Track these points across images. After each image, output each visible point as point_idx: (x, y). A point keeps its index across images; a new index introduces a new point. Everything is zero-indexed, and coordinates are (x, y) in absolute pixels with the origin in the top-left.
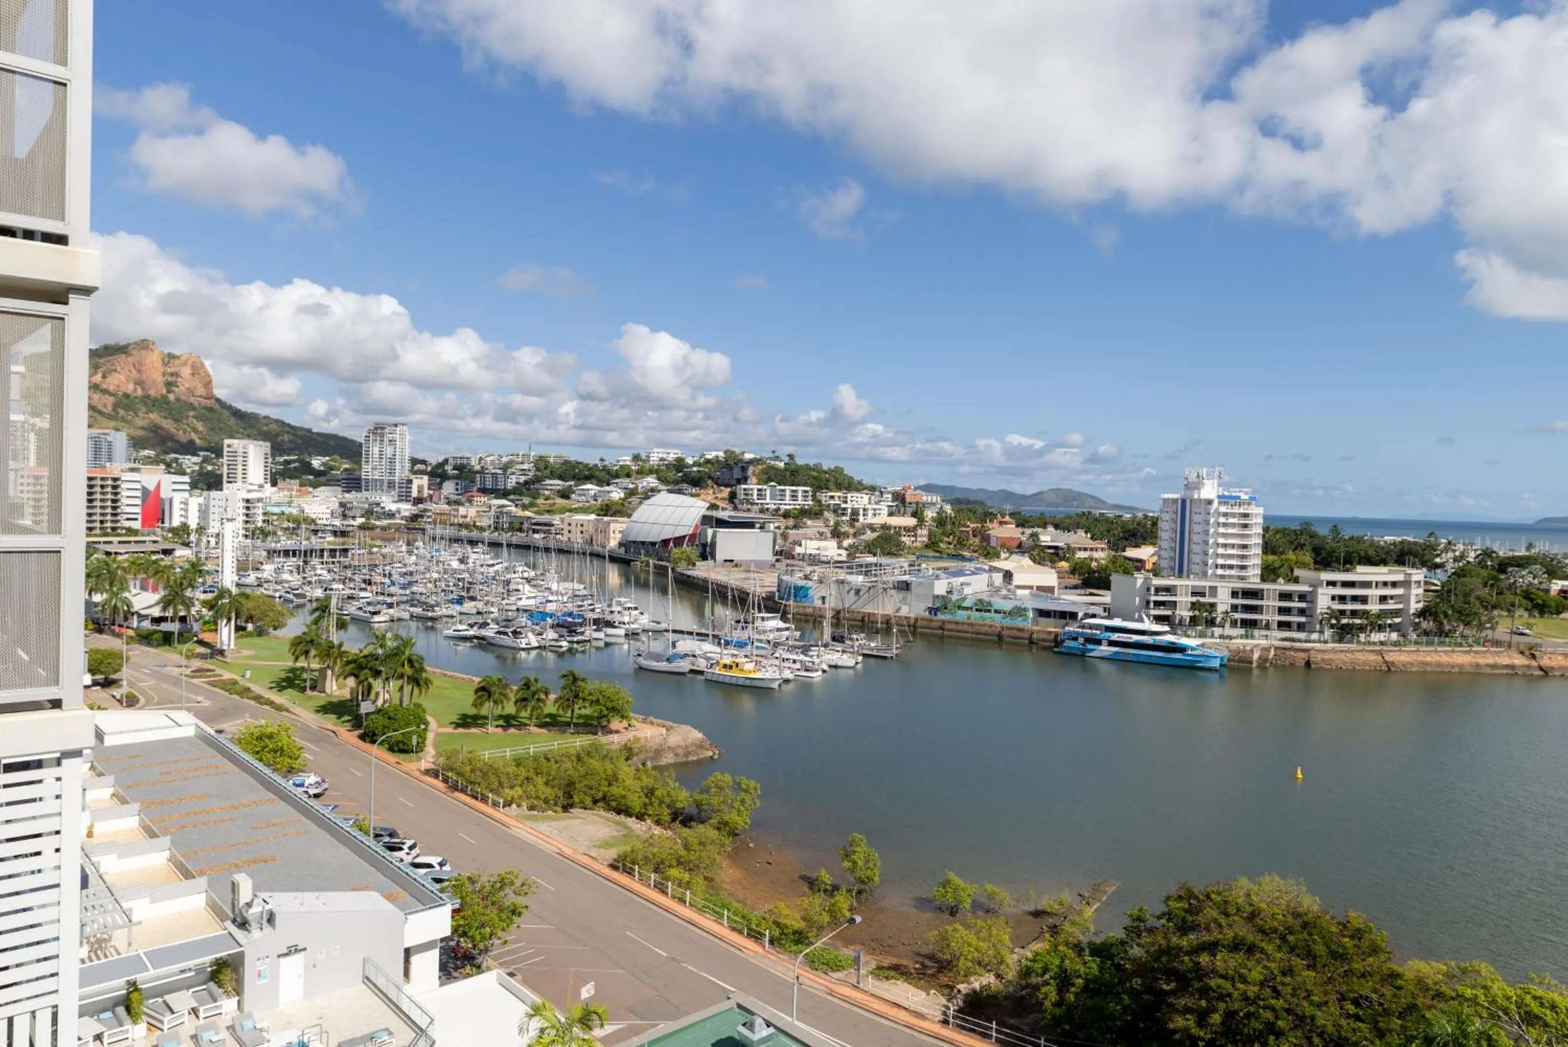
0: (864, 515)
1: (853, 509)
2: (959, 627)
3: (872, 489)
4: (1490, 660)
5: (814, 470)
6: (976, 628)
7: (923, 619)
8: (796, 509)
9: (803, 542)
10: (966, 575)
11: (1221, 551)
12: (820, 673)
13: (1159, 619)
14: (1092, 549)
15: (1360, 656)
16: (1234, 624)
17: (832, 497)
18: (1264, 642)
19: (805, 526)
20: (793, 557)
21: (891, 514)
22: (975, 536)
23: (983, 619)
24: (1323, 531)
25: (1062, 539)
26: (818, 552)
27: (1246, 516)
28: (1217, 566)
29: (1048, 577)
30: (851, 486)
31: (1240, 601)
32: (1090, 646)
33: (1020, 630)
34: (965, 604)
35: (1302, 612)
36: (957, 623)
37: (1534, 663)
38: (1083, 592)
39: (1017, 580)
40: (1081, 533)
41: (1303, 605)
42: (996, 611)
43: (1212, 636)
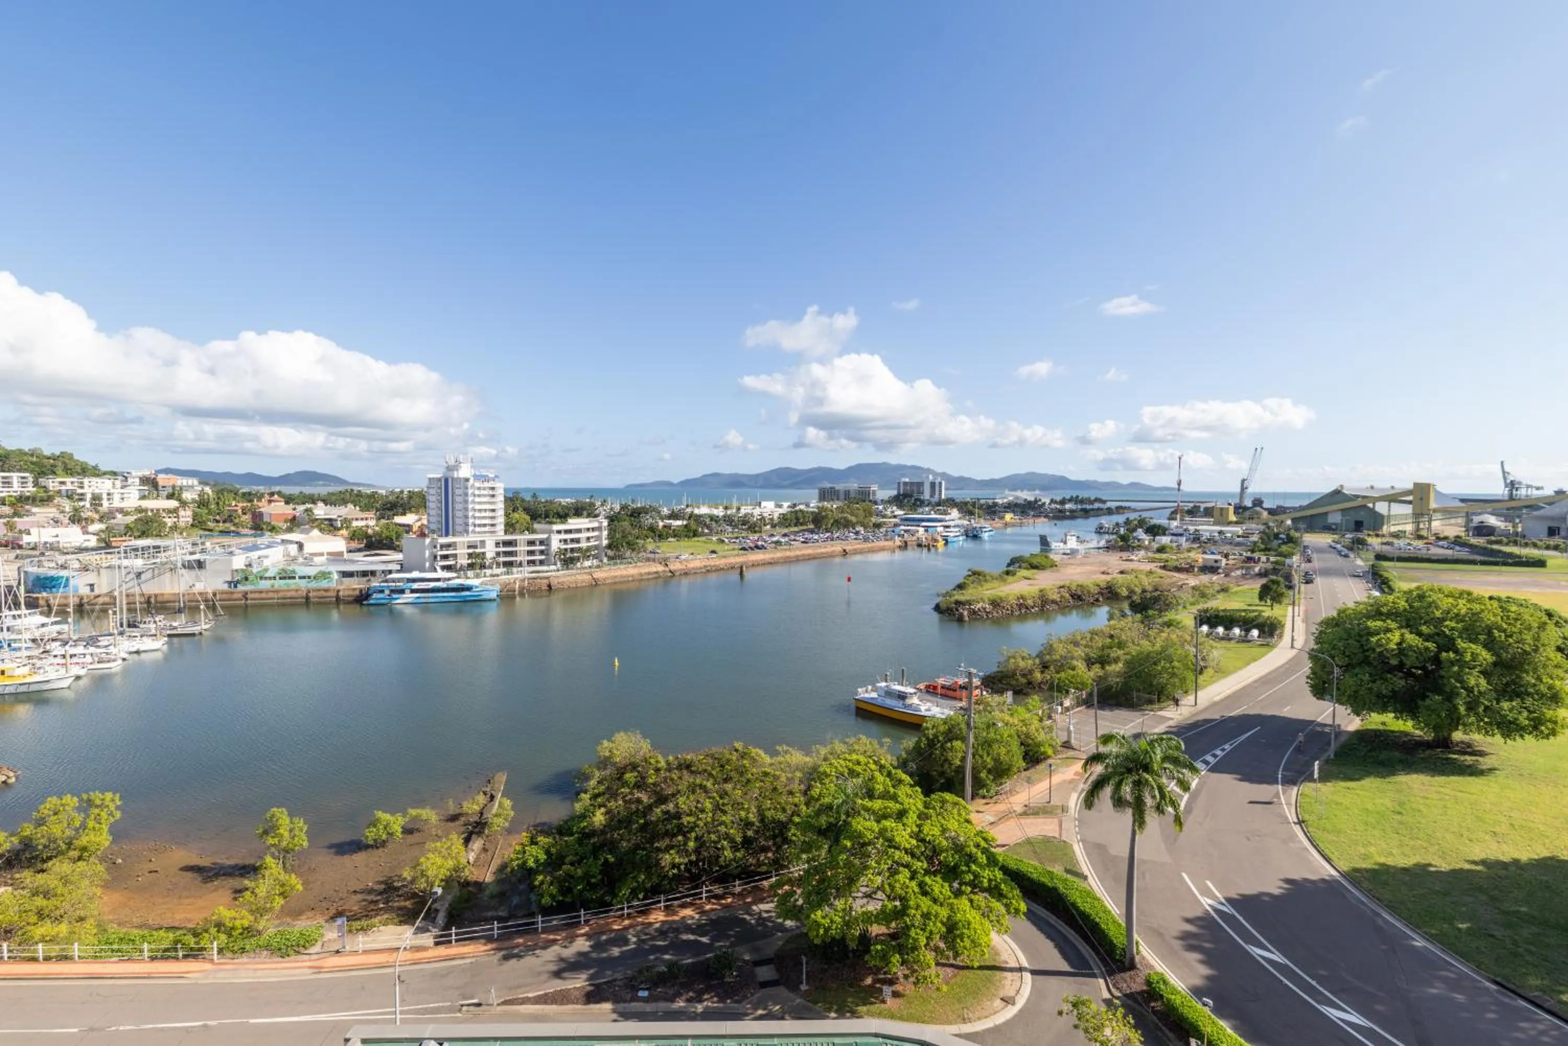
0: (109, 499)
1: (93, 494)
2: (263, 595)
3: (114, 474)
4: (647, 570)
5: (32, 455)
6: (281, 595)
7: (223, 593)
8: (11, 496)
9: (32, 531)
10: (261, 549)
11: (477, 514)
12: (120, 662)
13: (448, 568)
14: (367, 519)
15: (579, 577)
16: (498, 565)
17: (63, 483)
18: (520, 576)
19: (29, 513)
20: (20, 547)
21: (143, 497)
22: (244, 514)
23: (288, 585)
24: (528, 498)
25: (334, 512)
26: (57, 539)
27: (493, 489)
28: (475, 526)
29: (338, 544)
30: (85, 471)
31: (502, 549)
32: (395, 596)
33: (326, 590)
34: (267, 575)
35: (542, 552)
36: (261, 592)
37: (667, 569)
38: (368, 553)
39: (308, 549)
40: (350, 506)
41: (543, 548)
42: (300, 578)
43: (485, 576)
